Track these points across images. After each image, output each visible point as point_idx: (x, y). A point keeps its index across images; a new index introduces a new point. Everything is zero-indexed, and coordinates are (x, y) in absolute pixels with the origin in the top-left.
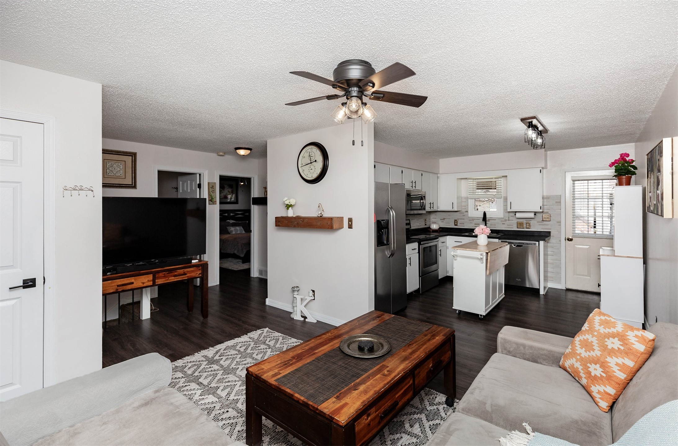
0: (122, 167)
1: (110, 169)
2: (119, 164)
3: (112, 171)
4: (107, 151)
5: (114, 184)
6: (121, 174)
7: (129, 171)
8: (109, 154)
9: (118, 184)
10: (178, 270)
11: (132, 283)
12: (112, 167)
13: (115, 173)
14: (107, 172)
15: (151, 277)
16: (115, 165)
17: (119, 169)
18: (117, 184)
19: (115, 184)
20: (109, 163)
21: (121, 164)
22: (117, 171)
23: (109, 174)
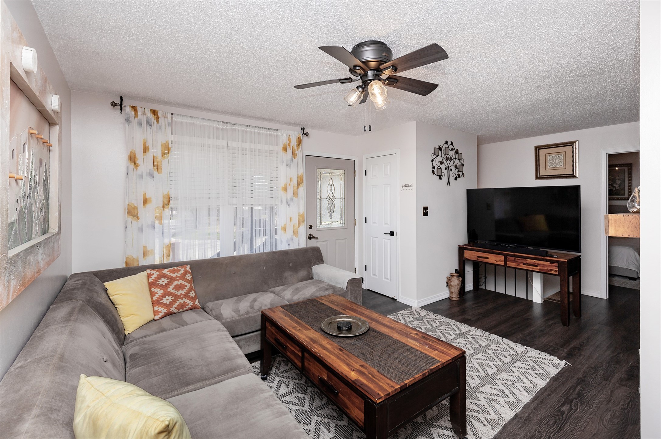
0: (562, 158)
1: (551, 162)
2: (560, 155)
3: (553, 163)
4: (547, 146)
5: (554, 175)
6: (561, 165)
7: (569, 160)
8: (550, 148)
9: (559, 175)
10: (529, 260)
11: (488, 258)
12: (553, 159)
13: (555, 165)
14: (548, 165)
15: (502, 258)
16: (555, 158)
17: (559, 161)
18: (557, 175)
19: (556, 175)
20: (550, 157)
21: (561, 156)
22: (558, 163)
23: (550, 166)
